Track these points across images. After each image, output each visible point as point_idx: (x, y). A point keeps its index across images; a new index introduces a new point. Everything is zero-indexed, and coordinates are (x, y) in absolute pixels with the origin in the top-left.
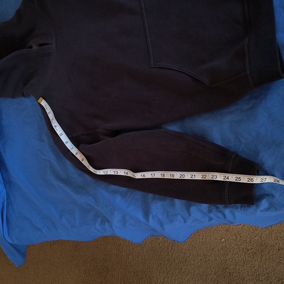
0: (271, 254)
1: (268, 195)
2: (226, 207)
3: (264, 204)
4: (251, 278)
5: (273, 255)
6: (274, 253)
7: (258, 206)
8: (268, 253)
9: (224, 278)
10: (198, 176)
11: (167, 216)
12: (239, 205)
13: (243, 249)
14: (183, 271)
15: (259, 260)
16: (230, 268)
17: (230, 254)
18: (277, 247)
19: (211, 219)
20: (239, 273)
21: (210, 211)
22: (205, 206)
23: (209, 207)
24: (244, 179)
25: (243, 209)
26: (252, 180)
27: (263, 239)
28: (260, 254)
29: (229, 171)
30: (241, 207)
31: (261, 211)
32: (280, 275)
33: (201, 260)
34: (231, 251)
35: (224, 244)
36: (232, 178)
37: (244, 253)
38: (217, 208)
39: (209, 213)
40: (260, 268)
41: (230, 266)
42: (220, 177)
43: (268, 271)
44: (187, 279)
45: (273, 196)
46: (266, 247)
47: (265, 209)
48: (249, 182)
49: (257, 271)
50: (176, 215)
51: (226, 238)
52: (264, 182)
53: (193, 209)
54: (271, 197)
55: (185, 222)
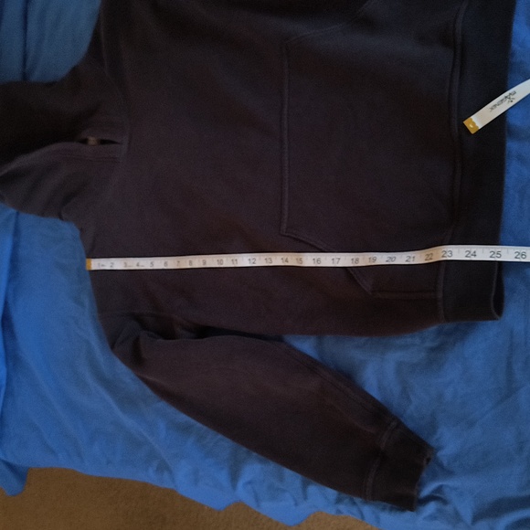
2: (366, 503)
11: (269, 488)
23: (339, 495)
39: (337, 503)
50: (283, 491)
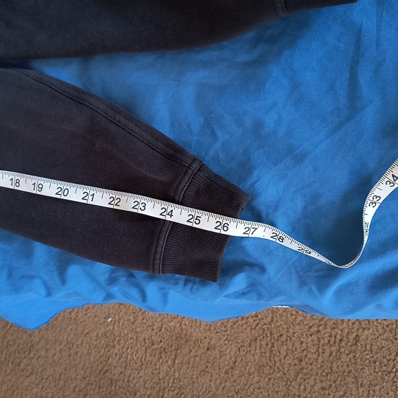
0: (194, 355)
1: (252, 265)
3: (239, 282)
4: (148, 392)
5: (196, 356)
6: (199, 353)
7: (223, 286)
8: (188, 352)
9: (99, 387)
10: (101, 198)
11: (10, 276)
12: (183, 277)
13: (145, 340)
14: (22, 368)
15: (170, 362)
16: (114, 372)
17: (117, 347)
18: (206, 344)
19: (109, 296)
20: (128, 381)
21: (112, 281)
22: (102, 269)
23: (113, 272)
24: (208, 222)
25: (189, 286)
26: (226, 226)
27: (184, 326)
28: (174, 353)
29: (177, 198)
30: (186, 282)
31: (226, 296)
32: (201, 393)
33: (61, 350)
34: (121, 342)
35: (111, 327)
36: (181, 215)
37: (144, 349)
38: (131, 276)
39: (109, 284)
40: (168, 377)
41: (115, 367)
42: (153, 208)
43: (181, 383)
44: (26, 384)
45: (263, 270)
46: (187, 341)
47: (235, 292)
48: (218, 231)
49: (162, 382)
50: (32, 277)
51: (117, 317)
52: (251, 236)
53: (74, 270)
54: (257, 269)
55: (49, 294)
